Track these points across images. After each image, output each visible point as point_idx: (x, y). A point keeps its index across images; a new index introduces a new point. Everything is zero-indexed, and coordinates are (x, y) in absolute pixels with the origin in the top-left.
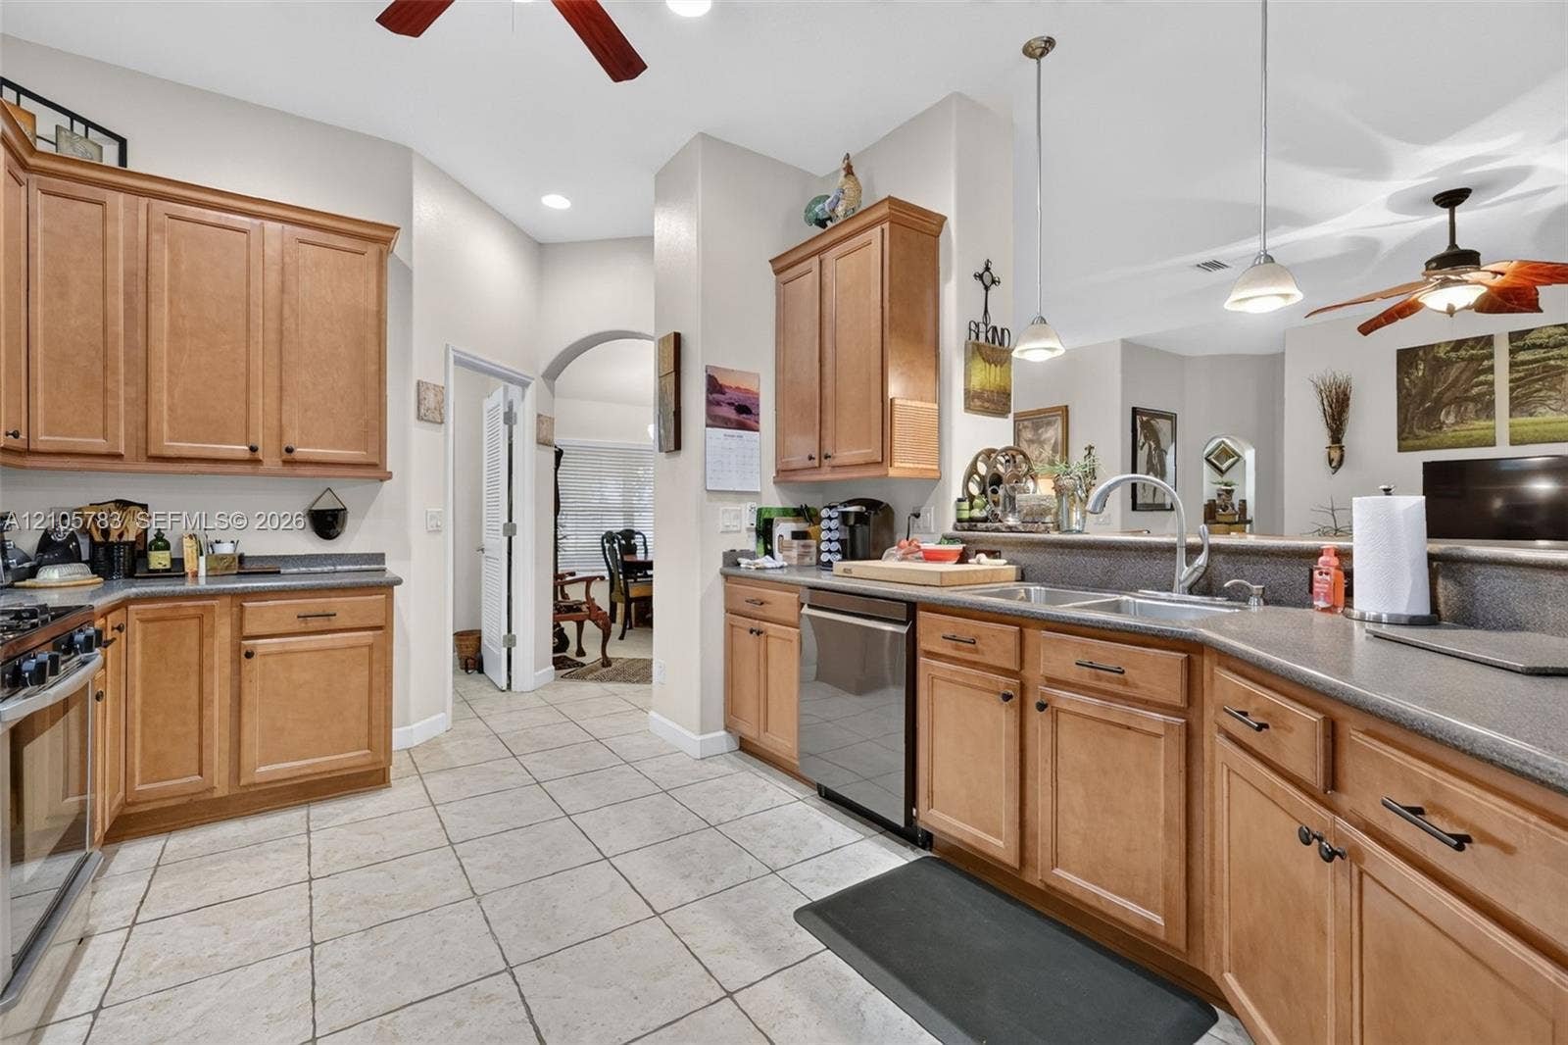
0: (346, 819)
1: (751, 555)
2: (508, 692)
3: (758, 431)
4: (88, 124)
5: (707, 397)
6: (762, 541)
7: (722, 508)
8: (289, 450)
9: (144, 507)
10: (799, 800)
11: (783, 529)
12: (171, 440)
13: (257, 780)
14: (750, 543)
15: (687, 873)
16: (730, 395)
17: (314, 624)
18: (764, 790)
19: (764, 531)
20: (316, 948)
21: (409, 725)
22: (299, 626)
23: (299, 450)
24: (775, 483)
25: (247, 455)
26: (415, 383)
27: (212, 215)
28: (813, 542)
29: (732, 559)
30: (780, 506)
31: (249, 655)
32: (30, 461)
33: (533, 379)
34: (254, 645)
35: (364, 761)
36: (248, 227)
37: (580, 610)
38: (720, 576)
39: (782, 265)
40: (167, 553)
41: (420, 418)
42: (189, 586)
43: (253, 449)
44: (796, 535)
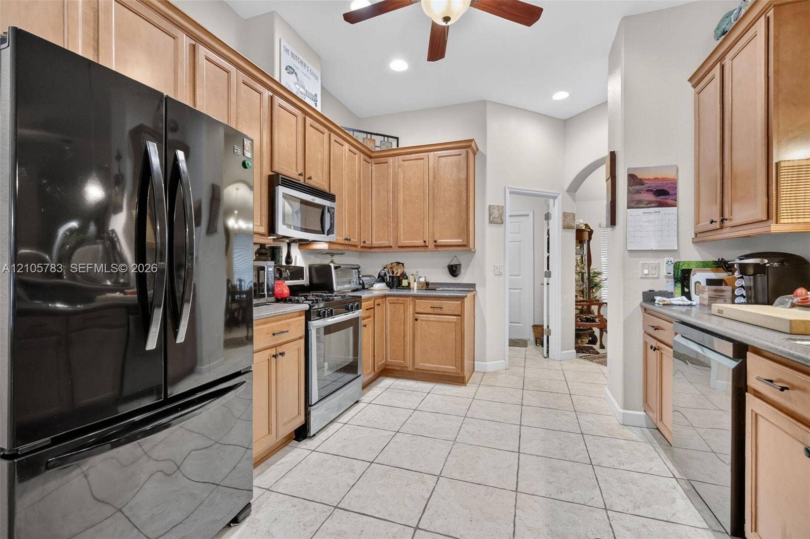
0: (442, 393)
1: (670, 295)
2: (547, 359)
3: (676, 206)
4: (388, 137)
5: (628, 190)
6: (679, 285)
7: (641, 262)
8: (435, 241)
9: (403, 264)
10: (674, 477)
11: (699, 277)
12: (403, 240)
13: (419, 367)
14: (668, 285)
15: (551, 481)
16: (648, 184)
17: (437, 311)
18: (651, 460)
19: (683, 277)
20: (398, 433)
21: (486, 362)
22: (431, 311)
23: (439, 241)
24: (693, 242)
25: (423, 244)
26: (488, 206)
27: (413, 156)
28: (729, 288)
29: (649, 297)
30: (701, 260)
31: (416, 320)
32: (373, 250)
33: (559, 194)
34: (419, 316)
35: (453, 371)
36: (422, 157)
37: (594, 321)
38: (640, 309)
39: (697, 80)
40: (407, 280)
41: (490, 222)
42: (411, 293)
43: (425, 242)
44: (710, 282)
